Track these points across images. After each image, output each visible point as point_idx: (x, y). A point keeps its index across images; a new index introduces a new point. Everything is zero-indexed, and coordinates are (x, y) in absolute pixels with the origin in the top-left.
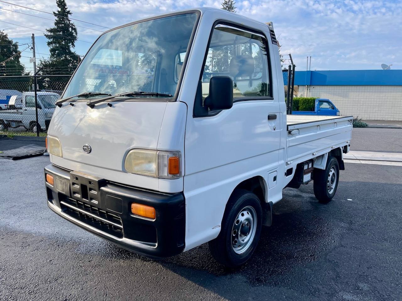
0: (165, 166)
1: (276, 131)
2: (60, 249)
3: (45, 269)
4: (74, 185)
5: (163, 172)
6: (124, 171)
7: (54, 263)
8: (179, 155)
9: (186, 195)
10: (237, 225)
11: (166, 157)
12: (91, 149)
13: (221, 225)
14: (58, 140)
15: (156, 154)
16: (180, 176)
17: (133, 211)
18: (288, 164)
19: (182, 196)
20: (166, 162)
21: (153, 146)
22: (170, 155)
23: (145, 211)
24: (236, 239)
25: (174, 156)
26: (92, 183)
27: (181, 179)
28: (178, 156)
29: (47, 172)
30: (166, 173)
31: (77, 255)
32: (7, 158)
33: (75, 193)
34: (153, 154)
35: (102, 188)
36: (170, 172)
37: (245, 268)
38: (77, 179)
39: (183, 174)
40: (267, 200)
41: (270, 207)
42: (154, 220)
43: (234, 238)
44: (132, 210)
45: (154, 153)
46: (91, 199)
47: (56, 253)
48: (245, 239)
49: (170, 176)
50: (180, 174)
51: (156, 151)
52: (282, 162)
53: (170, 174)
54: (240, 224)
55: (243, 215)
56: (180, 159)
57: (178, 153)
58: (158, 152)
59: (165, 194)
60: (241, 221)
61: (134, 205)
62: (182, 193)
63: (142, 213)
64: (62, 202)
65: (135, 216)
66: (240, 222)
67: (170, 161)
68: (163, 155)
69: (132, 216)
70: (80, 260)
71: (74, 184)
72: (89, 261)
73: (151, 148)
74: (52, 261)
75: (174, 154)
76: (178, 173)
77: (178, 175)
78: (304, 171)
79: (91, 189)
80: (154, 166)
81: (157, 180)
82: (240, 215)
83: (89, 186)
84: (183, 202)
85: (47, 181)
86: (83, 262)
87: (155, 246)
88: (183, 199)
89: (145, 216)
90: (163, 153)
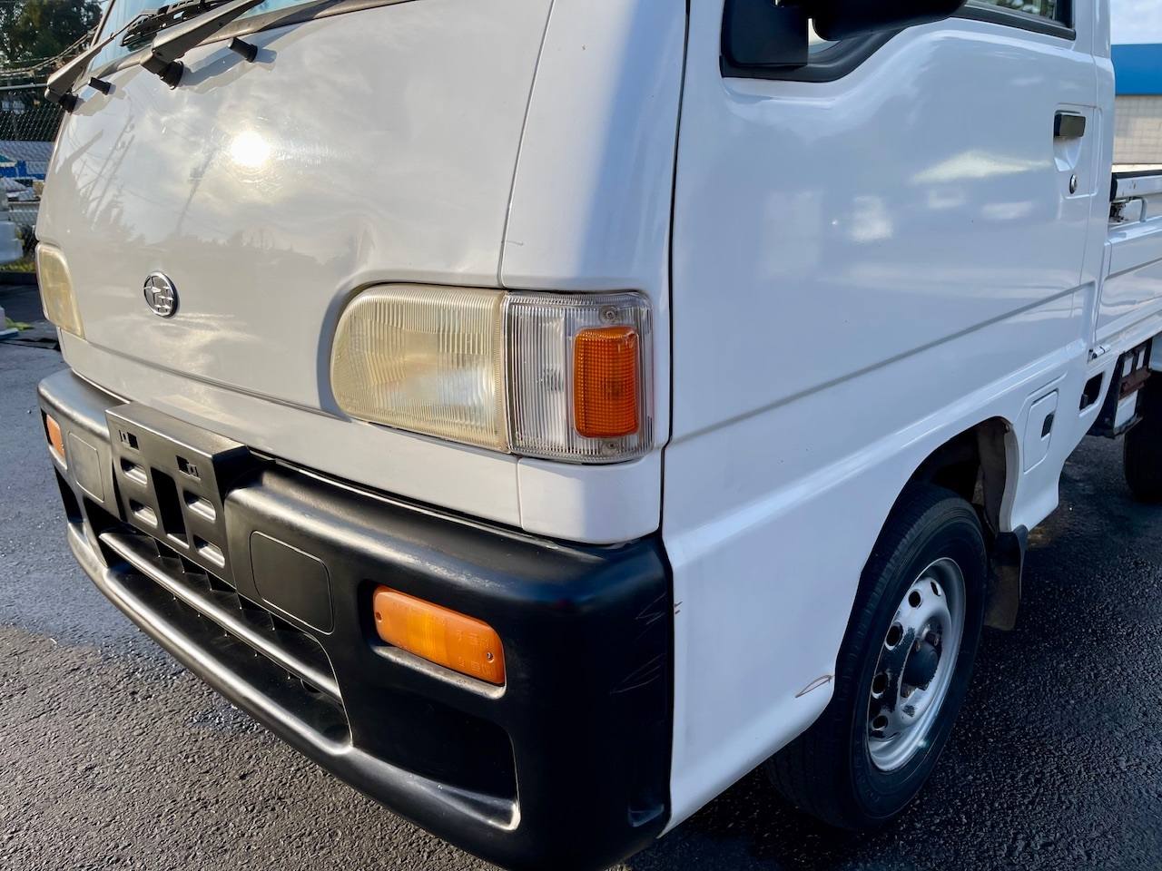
0: (553, 384)
1: (1076, 196)
2: (135, 713)
3: (56, 814)
4: (127, 470)
5: (541, 416)
6: (329, 408)
7: (98, 784)
8: (637, 316)
9: (679, 551)
10: (890, 648)
11: (558, 327)
12: (175, 296)
13: (833, 673)
14: (64, 261)
15: (497, 309)
16: (645, 446)
17: (384, 626)
18: (1095, 356)
19: (653, 556)
20: (558, 362)
21: (477, 263)
22: (585, 319)
23: (447, 637)
24: (884, 712)
25: (607, 323)
26: (189, 465)
27: (649, 462)
28: (629, 321)
29: (47, 409)
30: (556, 429)
31: (198, 744)
32: (39, 344)
33: (137, 506)
34: (479, 312)
35: (240, 494)
36: (585, 424)
37: (915, 829)
38: (133, 441)
39: (661, 434)
40: (1008, 522)
41: (1017, 550)
42: (497, 693)
43: (877, 705)
44: (379, 622)
45: (487, 303)
46: (199, 543)
47: (120, 728)
48: (917, 699)
49: (583, 445)
50: (642, 434)
51: (494, 296)
52: (1080, 347)
53: (586, 432)
54: (905, 647)
55: (915, 600)
56: (647, 338)
57: (633, 303)
58: (508, 297)
59: (556, 547)
60: (911, 630)
61: (387, 600)
62: (654, 541)
63: (429, 646)
64: (105, 537)
65: (395, 654)
66: (905, 633)
67: (585, 352)
68: (538, 321)
69: (382, 652)
70: (206, 768)
71: (127, 465)
72: (243, 777)
73: (463, 275)
74: (96, 770)
75: (605, 311)
76: (633, 430)
77: (634, 440)
78: (1124, 384)
79: (191, 497)
80: (487, 385)
81: (507, 467)
82: (905, 605)
83: (182, 479)
84: (660, 595)
85: (51, 443)
86: (216, 783)
87: (506, 817)
88: (659, 572)
89: (448, 664)
90: (541, 305)
